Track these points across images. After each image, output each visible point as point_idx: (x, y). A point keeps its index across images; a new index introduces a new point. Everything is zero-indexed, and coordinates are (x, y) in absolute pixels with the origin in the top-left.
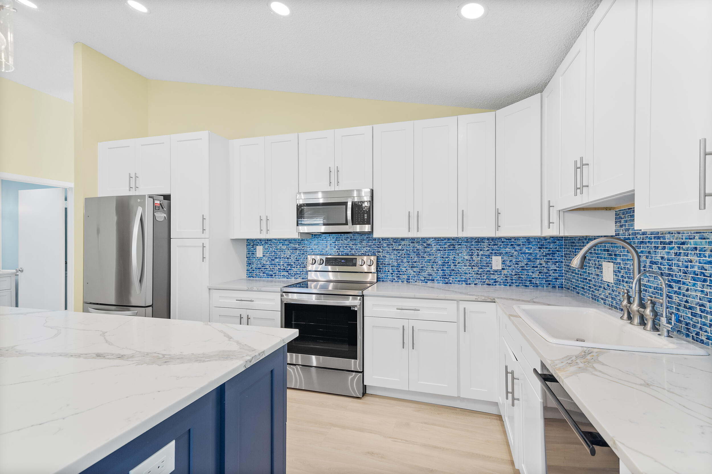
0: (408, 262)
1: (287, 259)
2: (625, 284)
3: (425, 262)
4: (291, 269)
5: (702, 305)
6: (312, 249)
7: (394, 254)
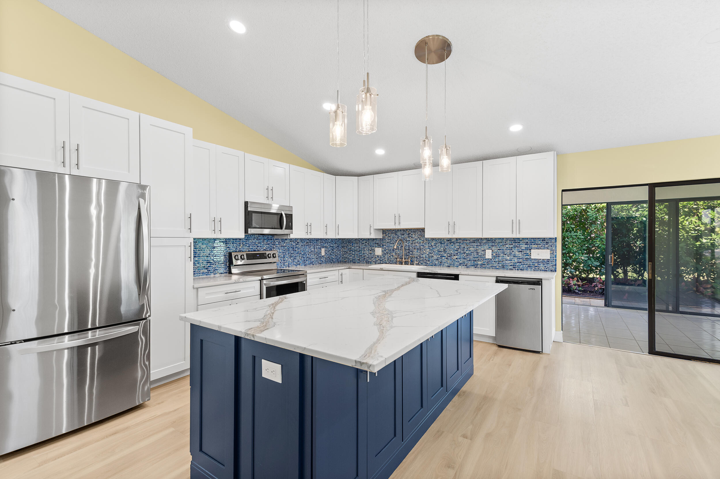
0: (289, 254)
1: (206, 258)
2: (388, 255)
3: (296, 253)
4: (210, 266)
5: (420, 256)
6: (229, 247)
7: (282, 249)
